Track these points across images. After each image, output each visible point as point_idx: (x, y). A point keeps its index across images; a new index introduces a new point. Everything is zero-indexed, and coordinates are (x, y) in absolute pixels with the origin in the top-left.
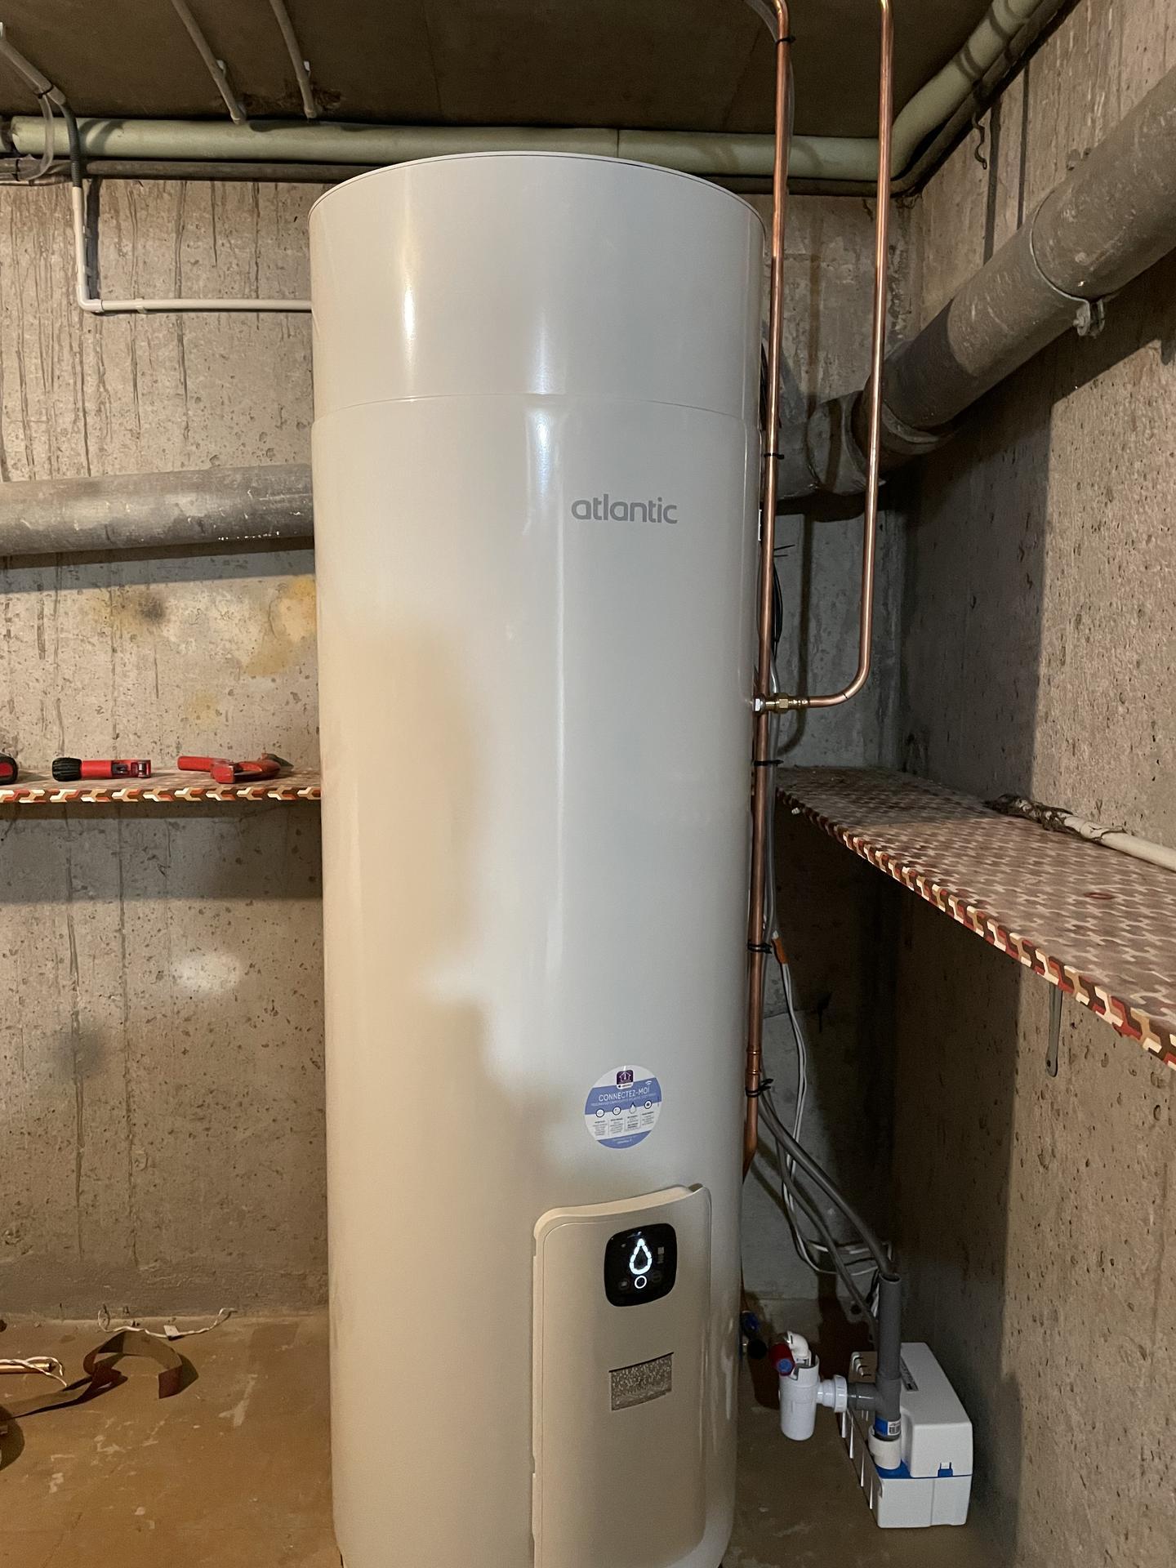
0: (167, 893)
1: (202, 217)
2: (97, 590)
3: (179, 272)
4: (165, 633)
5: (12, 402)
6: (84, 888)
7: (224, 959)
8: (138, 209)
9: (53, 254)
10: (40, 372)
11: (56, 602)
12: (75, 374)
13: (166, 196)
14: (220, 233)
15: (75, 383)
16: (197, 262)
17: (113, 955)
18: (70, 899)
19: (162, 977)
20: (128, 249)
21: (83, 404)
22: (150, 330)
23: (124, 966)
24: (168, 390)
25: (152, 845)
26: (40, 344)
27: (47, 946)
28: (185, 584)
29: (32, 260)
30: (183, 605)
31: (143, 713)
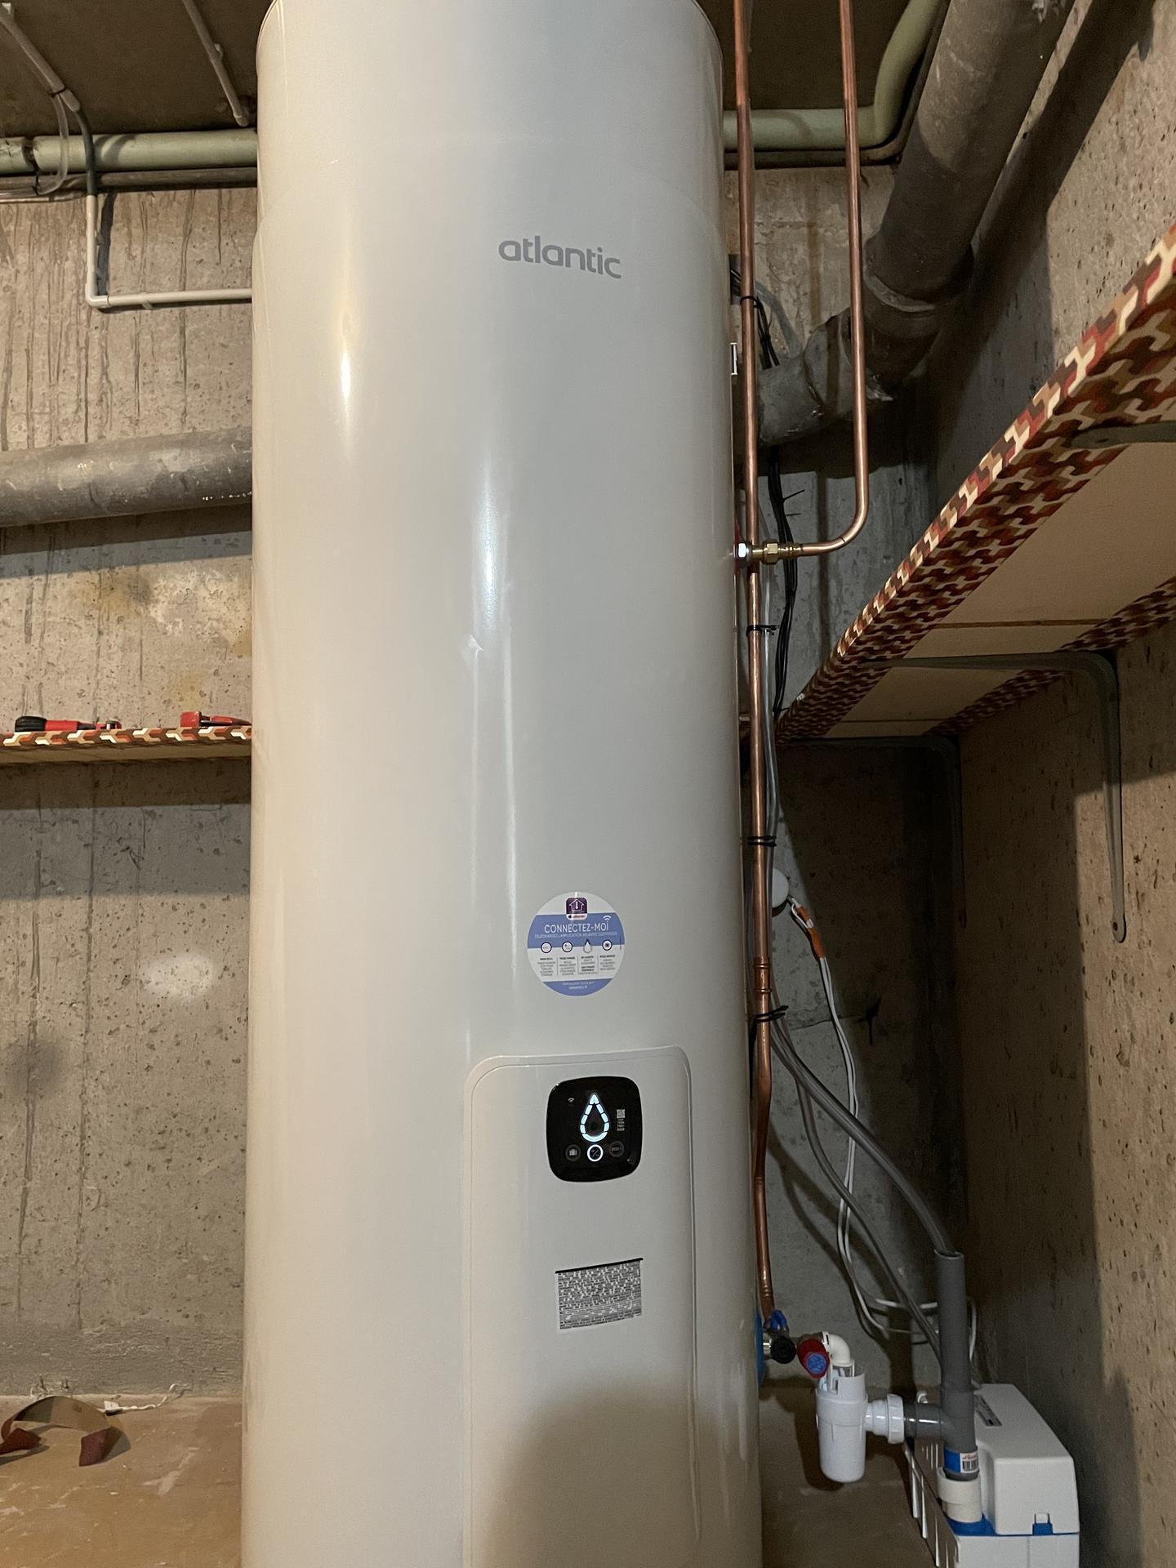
0: (139, 887)
1: (208, 221)
2: (87, 574)
3: (184, 271)
4: (152, 614)
5: (18, 397)
6: (53, 883)
7: (197, 962)
8: (149, 216)
9: (67, 260)
10: (47, 367)
11: (46, 585)
12: (79, 368)
13: (175, 204)
14: (225, 234)
15: (79, 376)
16: (202, 261)
17: (78, 957)
18: (36, 896)
19: (129, 982)
20: (136, 252)
21: (86, 394)
22: (154, 324)
23: (88, 970)
24: (168, 379)
25: (127, 835)
26: (49, 341)
27: (9, 947)
28: (176, 564)
29: (47, 267)
30: (172, 585)
31: (125, 695)
